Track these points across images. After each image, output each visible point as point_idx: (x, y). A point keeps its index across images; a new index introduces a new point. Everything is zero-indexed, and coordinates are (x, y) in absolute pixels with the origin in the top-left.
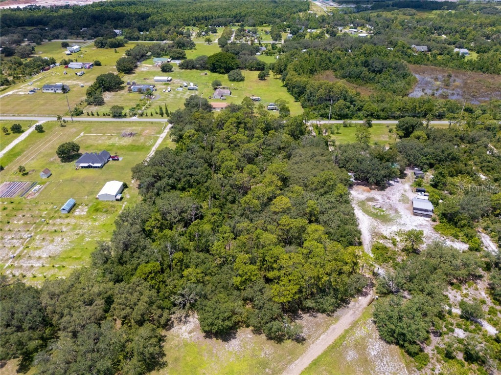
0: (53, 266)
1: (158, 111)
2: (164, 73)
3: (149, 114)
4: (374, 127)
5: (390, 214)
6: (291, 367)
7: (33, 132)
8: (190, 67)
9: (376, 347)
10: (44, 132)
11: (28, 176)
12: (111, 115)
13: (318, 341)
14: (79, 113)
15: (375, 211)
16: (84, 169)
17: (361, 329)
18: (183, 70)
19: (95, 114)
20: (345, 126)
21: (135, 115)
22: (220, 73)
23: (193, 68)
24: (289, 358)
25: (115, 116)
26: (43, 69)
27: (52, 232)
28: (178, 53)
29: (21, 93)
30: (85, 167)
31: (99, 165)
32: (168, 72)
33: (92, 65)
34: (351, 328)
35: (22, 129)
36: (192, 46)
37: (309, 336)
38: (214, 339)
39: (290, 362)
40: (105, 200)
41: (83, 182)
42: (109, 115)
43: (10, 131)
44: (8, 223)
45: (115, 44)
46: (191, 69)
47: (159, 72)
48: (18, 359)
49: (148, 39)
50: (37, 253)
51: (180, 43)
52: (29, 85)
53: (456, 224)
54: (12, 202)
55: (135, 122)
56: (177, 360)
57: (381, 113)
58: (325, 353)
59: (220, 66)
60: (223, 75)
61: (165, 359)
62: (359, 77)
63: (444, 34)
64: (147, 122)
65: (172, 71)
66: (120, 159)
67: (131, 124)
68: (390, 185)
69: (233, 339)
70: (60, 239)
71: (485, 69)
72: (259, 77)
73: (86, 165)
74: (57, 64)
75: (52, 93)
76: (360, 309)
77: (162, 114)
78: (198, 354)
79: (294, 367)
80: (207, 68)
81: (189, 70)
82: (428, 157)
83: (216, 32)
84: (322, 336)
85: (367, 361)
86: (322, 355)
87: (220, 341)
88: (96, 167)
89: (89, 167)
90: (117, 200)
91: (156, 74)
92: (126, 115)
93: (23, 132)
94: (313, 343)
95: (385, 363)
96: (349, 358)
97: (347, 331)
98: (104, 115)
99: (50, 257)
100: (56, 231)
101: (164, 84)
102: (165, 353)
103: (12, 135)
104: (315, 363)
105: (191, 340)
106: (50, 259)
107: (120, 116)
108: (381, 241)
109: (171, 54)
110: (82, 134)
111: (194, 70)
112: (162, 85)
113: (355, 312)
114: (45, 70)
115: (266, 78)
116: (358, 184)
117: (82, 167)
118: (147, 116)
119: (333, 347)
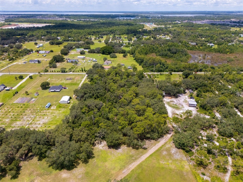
0: (46, 127)
1: (81, 70)
2: (82, 55)
3: (77, 71)
4: (173, 75)
5: (180, 107)
6: (142, 157)
7: (28, 79)
8: (93, 52)
9: (174, 150)
10: (33, 78)
11: (29, 95)
12: (61, 72)
13: (152, 149)
14: (47, 71)
15: (174, 106)
16: (52, 92)
17: (168, 145)
18: (90, 54)
19: (54, 71)
20: (161, 75)
21: (71, 72)
22: (106, 55)
23: (94, 52)
24: (141, 154)
25: (62, 72)
26: (28, 54)
27: (43, 115)
28: (87, 47)
29: (19, 63)
30: (53, 91)
31: (59, 90)
32: (83, 54)
33: (49, 52)
34: (164, 145)
35: (23, 77)
36: (93, 43)
37: (148, 147)
38: (112, 149)
39: (141, 155)
40: (63, 103)
41: (53, 97)
42: (60, 72)
43: (18, 78)
44: (24, 112)
45: (59, 43)
46: (93, 53)
47: (79, 54)
48: (37, 157)
49: (73, 41)
50: (38, 122)
51: (88, 42)
52: (22, 60)
53: (205, 109)
54: (24, 105)
55: (71, 74)
56: (98, 156)
57: (176, 69)
58: (155, 152)
59: (106, 52)
60: (107, 55)
61: (94, 155)
62: (166, 55)
63: (203, 37)
64: (77, 74)
65: (85, 54)
66: (67, 88)
67: (70, 75)
68: (180, 96)
69: (120, 149)
70: (47, 117)
71: (221, 52)
72: (123, 56)
73: (53, 90)
74: (34, 52)
75: (33, 64)
76: (168, 138)
77: (82, 71)
78: (106, 153)
79: (143, 157)
80: (100, 53)
81: (92, 54)
82: (195, 85)
83: (103, 38)
84: (153, 147)
85: (170, 154)
86: (154, 153)
87: (114, 150)
88: (58, 91)
89: (55, 91)
90: (68, 103)
91: (78, 55)
92: (67, 72)
93: (23, 79)
94: (150, 149)
95: (177, 155)
96: (164, 154)
97: (163, 146)
98: (58, 72)
99: (44, 123)
100: (44, 115)
101: (82, 59)
102: (94, 153)
103: (19, 80)
104: (151, 155)
105: (103, 149)
106: (44, 124)
107: (64, 72)
108: (176, 116)
109: (84, 47)
110: (49, 79)
111: (95, 54)
112: (81, 59)
113: (166, 139)
114: (29, 54)
115: (126, 57)
116: (166, 96)
117: (51, 91)
118: (76, 72)
119: (157, 151)
